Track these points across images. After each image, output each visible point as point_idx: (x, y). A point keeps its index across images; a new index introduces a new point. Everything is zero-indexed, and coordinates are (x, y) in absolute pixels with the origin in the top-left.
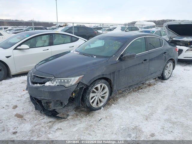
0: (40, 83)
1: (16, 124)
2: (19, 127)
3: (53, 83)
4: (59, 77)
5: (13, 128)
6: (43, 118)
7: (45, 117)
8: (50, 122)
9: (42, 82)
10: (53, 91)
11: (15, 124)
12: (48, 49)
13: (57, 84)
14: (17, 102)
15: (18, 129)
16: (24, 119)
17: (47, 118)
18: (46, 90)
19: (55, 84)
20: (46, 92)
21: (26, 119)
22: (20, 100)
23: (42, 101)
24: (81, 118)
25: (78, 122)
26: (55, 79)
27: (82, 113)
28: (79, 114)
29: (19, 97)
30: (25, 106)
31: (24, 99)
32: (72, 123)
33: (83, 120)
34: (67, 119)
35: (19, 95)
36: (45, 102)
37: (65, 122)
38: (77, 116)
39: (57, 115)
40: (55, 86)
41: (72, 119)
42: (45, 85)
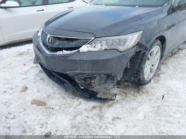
1: (41, 116)
2: (49, 123)
3: (95, 47)
5: (40, 126)
6: (78, 102)
7: (81, 100)
8: (94, 108)
9: (73, 47)
11: (38, 118)
12: (43, 10)
13: (103, 48)
14: (23, 81)
15: (49, 126)
16: (50, 108)
17: (85, 102)
18: (85, 58)
19: (100, 48)
20: (86, 61)
21: (53, 106)
22: (27, 78)
23: (75, 77)
24: (134, 98)
25: (135, 104)
26: (97, 39)
27: (130, 89)
28: (127, 92)
29: (21, 74)
30: (39, 86)
31: (33, 77)
32: (128, 106)
33: (140, 100)
34: (116, 100)
35: (20, 71)
36: (81, 78)
37: (117, 105)
38: (127, 94)
39: (96, 95)
40: (100, 51)
41: (123, 99)
42: (81, 52)
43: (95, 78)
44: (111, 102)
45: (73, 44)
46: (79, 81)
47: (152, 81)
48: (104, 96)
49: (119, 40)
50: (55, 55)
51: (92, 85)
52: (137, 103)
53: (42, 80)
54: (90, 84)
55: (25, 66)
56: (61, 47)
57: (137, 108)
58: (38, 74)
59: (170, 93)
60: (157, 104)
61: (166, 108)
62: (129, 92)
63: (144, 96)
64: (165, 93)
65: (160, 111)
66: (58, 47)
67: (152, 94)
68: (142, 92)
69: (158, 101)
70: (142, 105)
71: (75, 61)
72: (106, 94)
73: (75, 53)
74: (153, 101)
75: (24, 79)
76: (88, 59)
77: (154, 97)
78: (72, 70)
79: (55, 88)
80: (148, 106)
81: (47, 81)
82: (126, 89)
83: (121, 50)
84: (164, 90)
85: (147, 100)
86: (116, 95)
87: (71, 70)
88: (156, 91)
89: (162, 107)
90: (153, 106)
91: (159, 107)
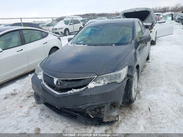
0: (76, 88)
3: (99, 83)
4: (103, 73)
9: (81, 85)
10: (107, 91)
12: (22, 50)
13: (106, 83)
18: (94, 93)
19: (103, 83)
23: (87, 110)
24: (131, 115)
25: (133, 120)
26: (99, 76)
27: (124, 108)
28: (124, 112)
29: (24, 116)
30: (49, 125)
31: (37, 117)
32: (130, 123)
33: (135, 116)
34: (119, 121)
35: (20, 114)
36: (92, 109)
37: (122, 125)
38: (124, 114)
39: (103, 120)
40: (104, 85)
41: (124, 118)
42: (89, 88)
43: (104, 107)
44: (116, 123)
45: (81, 83)
46: (91, 112)
47: (137, 98)
48: (109, 120)
49: (115, 75)
50: (66, 94)
51: (102, 113)
52: (134, 119)
53: (48, 117)
54: (100, 113)
55: (22, 108)
56: (70, 87)
57: (136, 123)
58: (41, 113)
59: (152, 105)
60: (149, 116)
61: (155, 117)
62: (125, 111)
63: (137, 112)
64: (149, 105)
65: (153, 121)
66: (68, 87)
67: (141, 109)
68: (133, 109)
69: (147, 113)
70: (139, 120)
71: (86, 96)
72: (110, 117)
73: (84, 90)
74: (145, 115)
75: (30, 121)
76: (97, 94)
77: (144, 111)
78: (84, 104)
79: (65, 123)
80: (143, 119)
81: (53, 118)
82: (121, 109)
83: (119, 83)
84: (147, 104)
85: (141, 115)
86: (118, 116)
87: (82, 105)
88: (143, 105)
89: (152, 117)
90: (146, 118)
91: (150, 118)
